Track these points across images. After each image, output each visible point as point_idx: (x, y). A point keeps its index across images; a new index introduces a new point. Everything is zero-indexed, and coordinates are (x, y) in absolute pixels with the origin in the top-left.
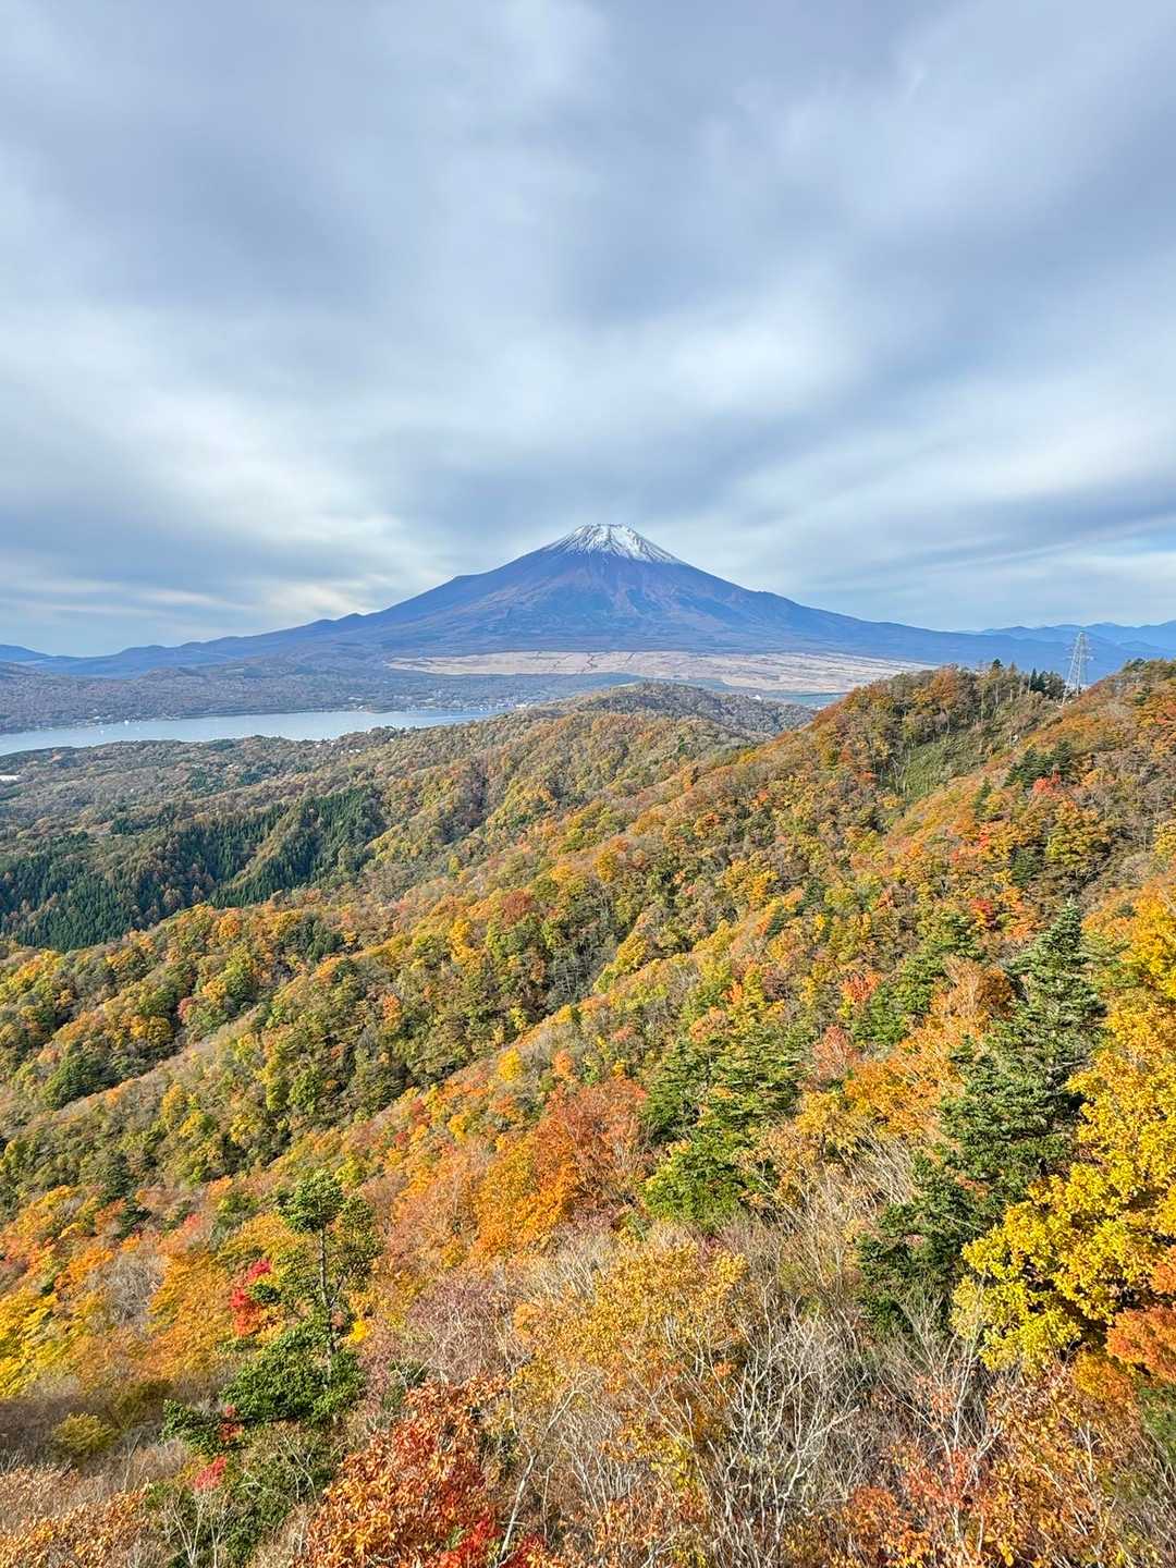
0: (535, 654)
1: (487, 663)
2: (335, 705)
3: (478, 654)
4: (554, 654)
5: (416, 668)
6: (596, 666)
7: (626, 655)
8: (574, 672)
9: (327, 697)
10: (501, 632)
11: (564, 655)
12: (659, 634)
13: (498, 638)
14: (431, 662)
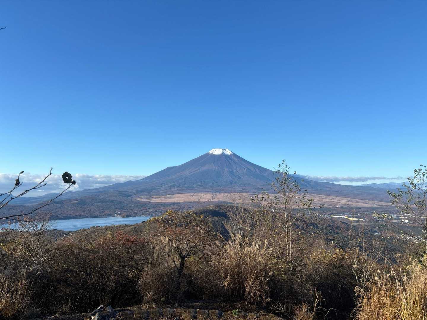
0: (193, 194)
1: (174, 198)
2: (109, 215)
3: (171, 194)
4: (200, 194)
5: (147, 200)
6: (214, 198)
7: (226, 194)
8: (206, 201)
9: (107, 212)
10: (181, 186)
11: (203, 194)
12: (239, 187)
13: (180, 188)
14: (153, 198)
